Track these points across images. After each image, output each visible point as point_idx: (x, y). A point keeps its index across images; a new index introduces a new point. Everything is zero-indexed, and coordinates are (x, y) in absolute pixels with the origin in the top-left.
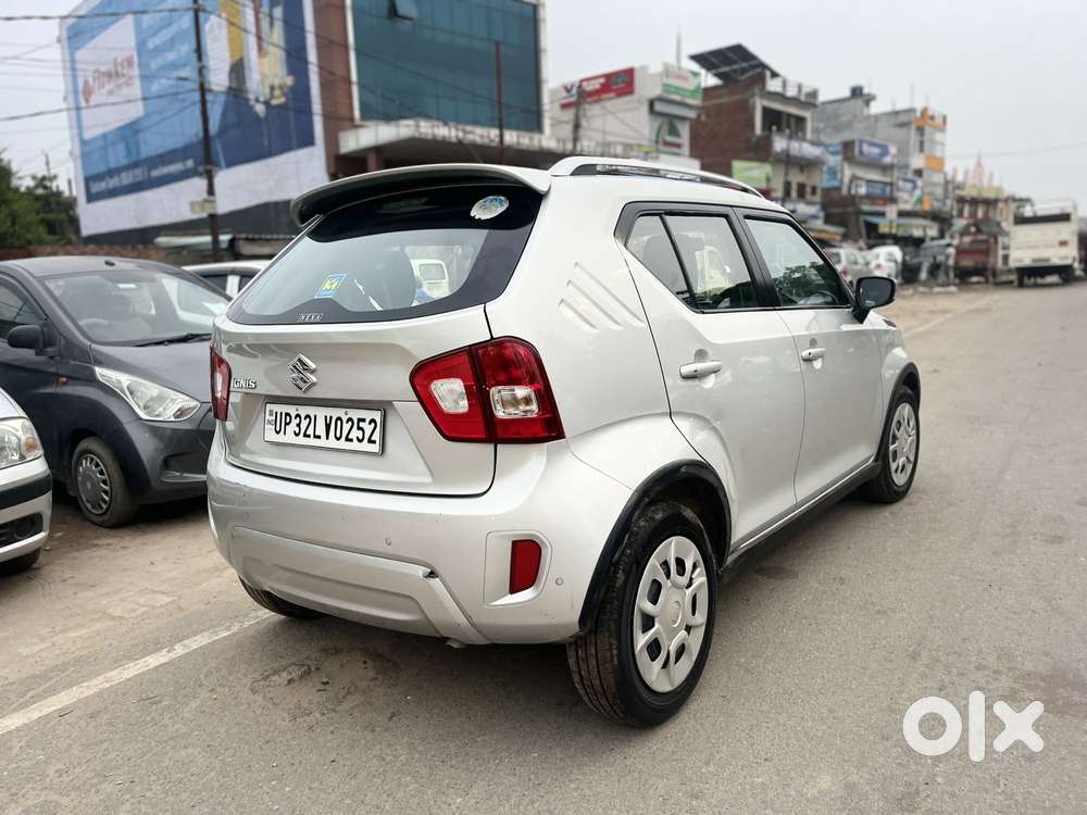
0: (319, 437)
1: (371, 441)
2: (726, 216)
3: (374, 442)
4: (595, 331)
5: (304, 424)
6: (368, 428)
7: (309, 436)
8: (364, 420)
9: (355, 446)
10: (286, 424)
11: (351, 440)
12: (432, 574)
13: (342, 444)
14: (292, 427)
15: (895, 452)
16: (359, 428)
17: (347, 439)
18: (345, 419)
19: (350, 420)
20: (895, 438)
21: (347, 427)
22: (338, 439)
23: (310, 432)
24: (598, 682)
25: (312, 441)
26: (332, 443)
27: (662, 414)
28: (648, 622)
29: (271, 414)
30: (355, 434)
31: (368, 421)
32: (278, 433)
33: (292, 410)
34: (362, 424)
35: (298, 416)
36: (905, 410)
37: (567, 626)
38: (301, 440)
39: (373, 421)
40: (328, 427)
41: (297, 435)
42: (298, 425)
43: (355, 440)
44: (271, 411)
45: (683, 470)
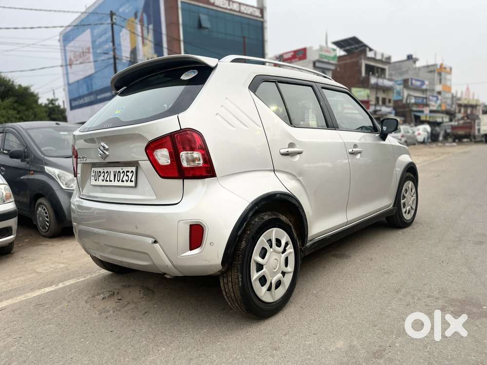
0: (111, 181)
1: (131, 181)
2: (311, 86)
3: (132, 181)
4: (234, 129)
5: (106, 175)
6: (130, 175)
7: (107, 181)
8: (128, 172)
9: (125, 184)
10: (99, 176)
11: (124, 181)
12: (155, 242)
13: (120, 184)
14: (101, 178)
15: (404, 204)
16: (127, 176)
17: (122, 181)
18: (121, 171)
19: (123, 172)
20: (404, 197)
21: (122, 175)
22: (118, 181)
23: (108, 179)
24: (233, 295)
25: (109, 183)
26: (116, 183)
27: (270, 170)
28: (260, 267)
29: (93, 173)
30: (125, 178)
31: (130, 172)
32: (96, 180)
33: (101, 169)
34: (128, 174)
35: (104, 172)
36: (409, 184)
37: (215, 266)
38: (105, 183)
39: (132, 172)
40: (115, 176)
41: (103, 181)
42: (104, 176)
43: (125, 181)
44: (94, 171)
45: (278, 196)
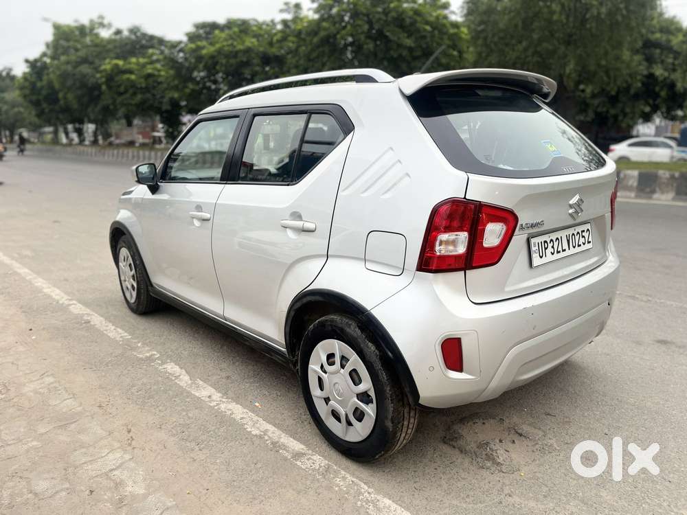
0: (565, 250)
1: (589, 242)
5: (556, 245)
7: (560, 252)
8: (584, 231)
9: (583, 248)
10: (546, 249)
11: (580, 245)
13: (578, 250)
14: (550, 250)
16: (583, 237)
18: (575, 233)
19: (578, 233)
21: (577, 237)
22: (574, 247)
23: (560, 249)
25: (562, 255)
26: (573, 251)
29: (535, 246)
30: (582, 240)
31: (586, 231)
32: (541, 257)
33: (546, 238)
34: (584, 234)
35: (552, 240)
38: (557, 256)
39: (588, 230)
40: (568, 241)
41: (553, 254)
42: (553, 247)
43: (582, 244)
44: (535, 244)
